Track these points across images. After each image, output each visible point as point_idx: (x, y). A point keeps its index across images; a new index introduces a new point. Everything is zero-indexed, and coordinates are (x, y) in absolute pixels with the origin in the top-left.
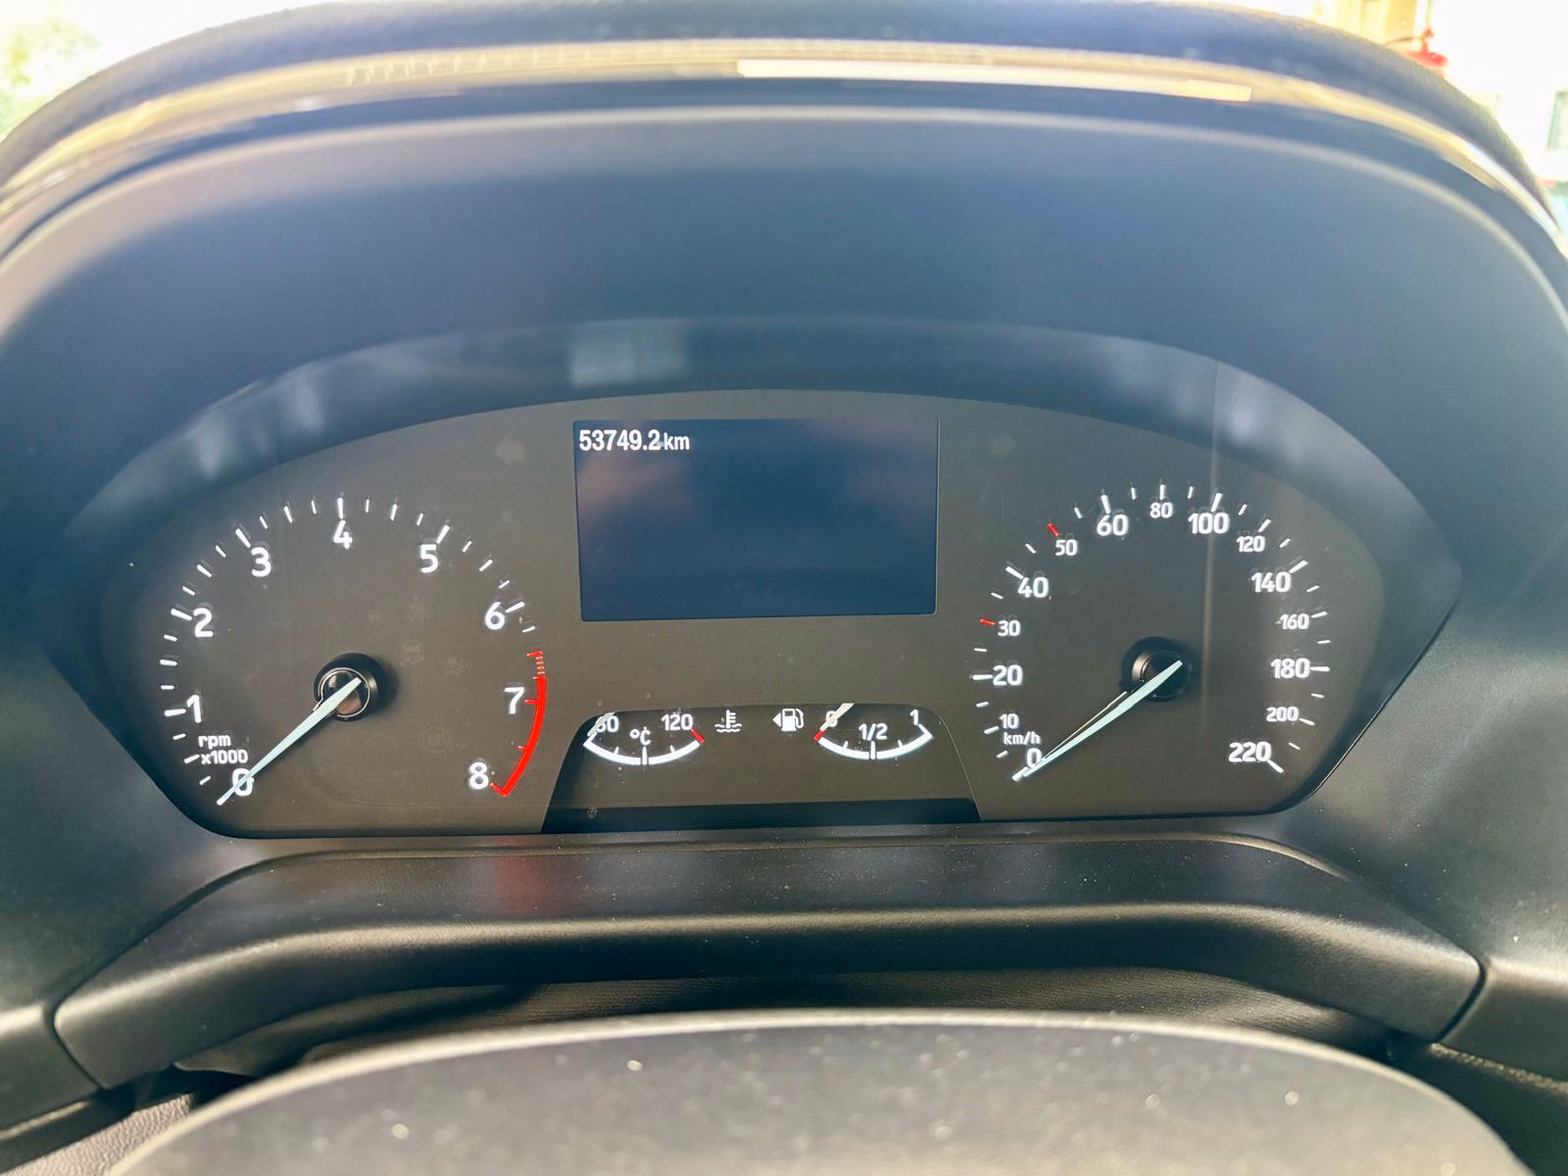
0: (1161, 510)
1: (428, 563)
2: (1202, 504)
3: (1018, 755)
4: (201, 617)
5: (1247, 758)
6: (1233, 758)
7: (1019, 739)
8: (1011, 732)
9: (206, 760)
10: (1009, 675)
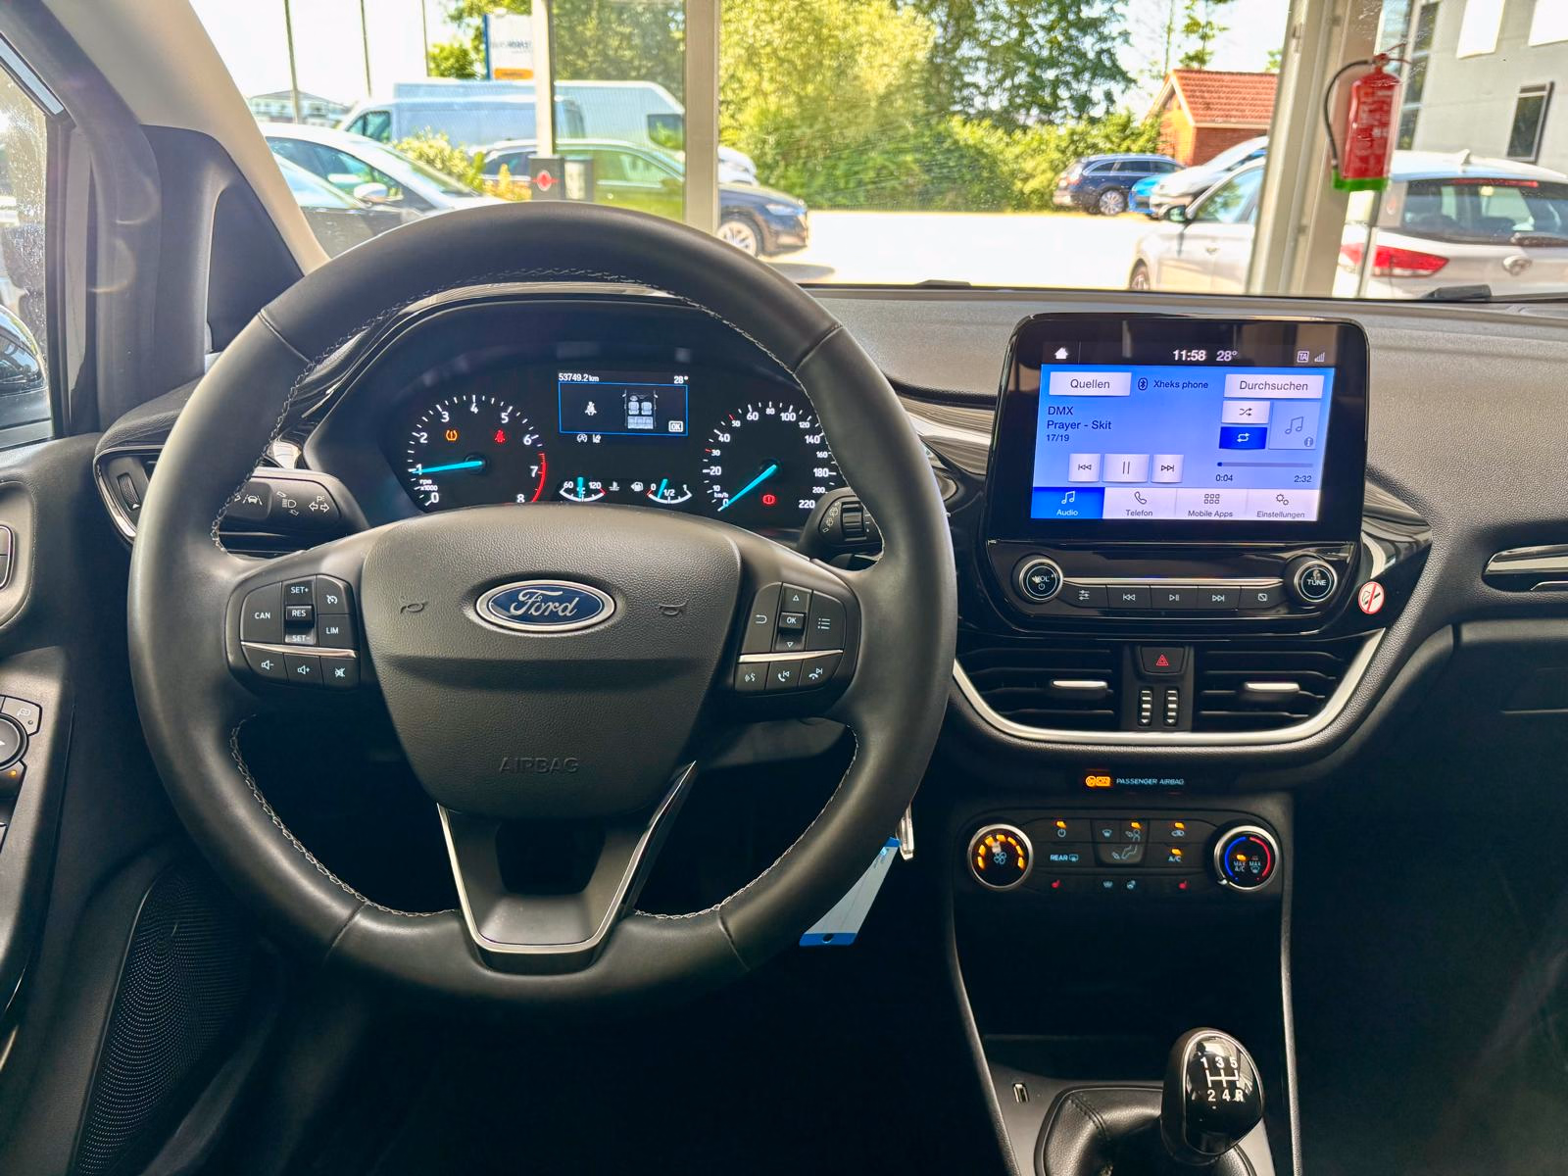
0: (770, 411)
1: (504, 419)
2: (786, 410)
3: (720, 501)
4: (423, 436)
5: (806, 506)
6: (800, 506)
7: (720, 495)
8: (717, 492)
9: (422, 489)
10: (716, 471)
